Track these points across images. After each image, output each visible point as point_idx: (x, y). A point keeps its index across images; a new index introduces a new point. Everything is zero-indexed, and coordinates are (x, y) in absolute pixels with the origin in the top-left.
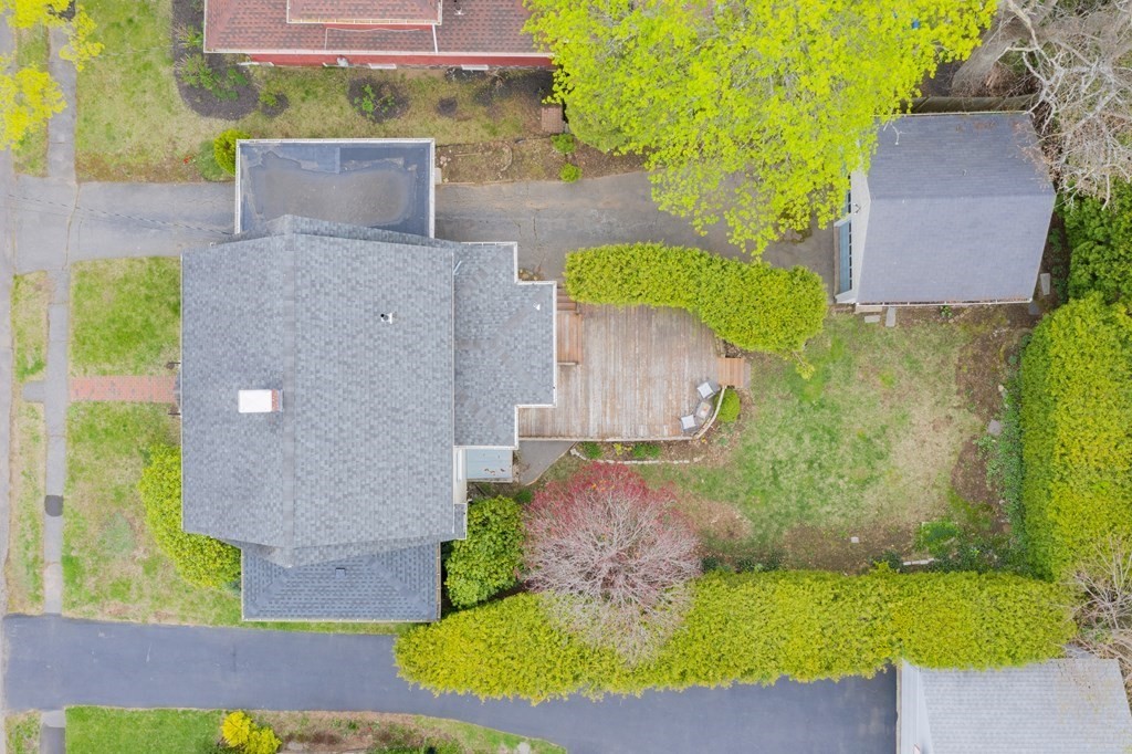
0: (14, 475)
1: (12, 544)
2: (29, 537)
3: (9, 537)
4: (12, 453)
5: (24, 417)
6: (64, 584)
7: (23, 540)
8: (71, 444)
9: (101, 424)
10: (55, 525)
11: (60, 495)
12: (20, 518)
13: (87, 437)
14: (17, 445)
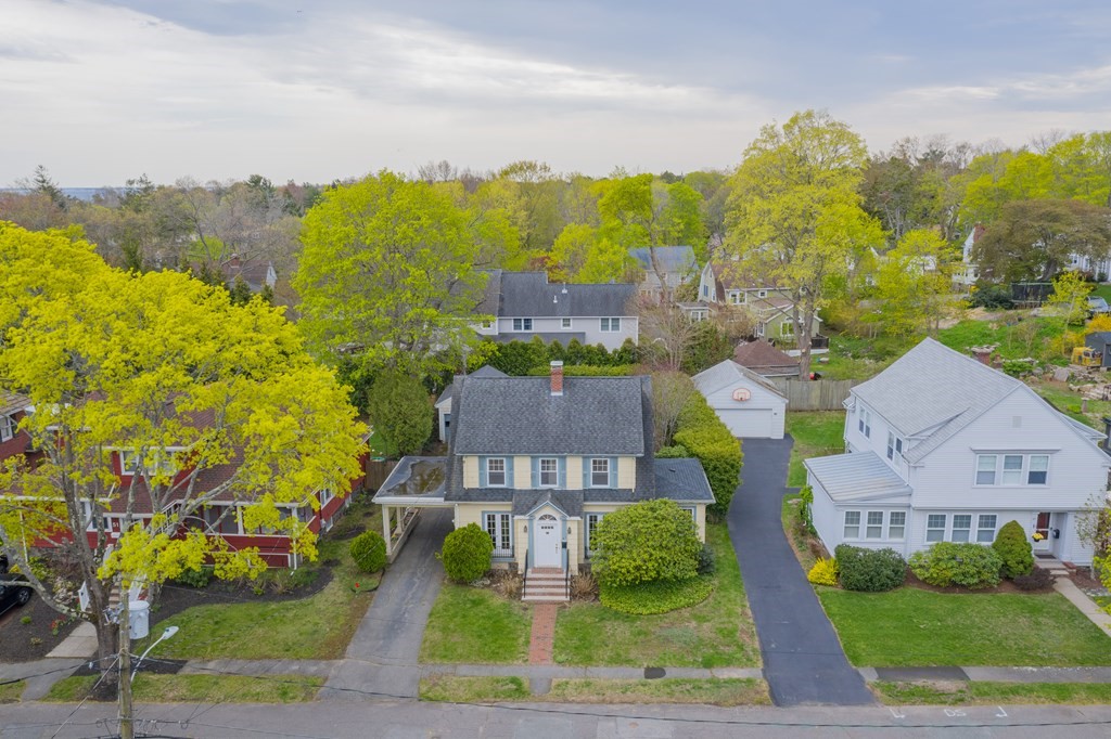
0: (626, 700)
1: (698, 701)
2: (688, 687)
3: (691, 703)
4: (604, 701)
5: (566, 692)
6: (732, 666)
7: (693, 691)
8: (594, 663)
9: (575, 642)
10: (672, 672)
11: (643, 670)
12: (671, 694)
13: (587, 652)
14: (594, 698)
